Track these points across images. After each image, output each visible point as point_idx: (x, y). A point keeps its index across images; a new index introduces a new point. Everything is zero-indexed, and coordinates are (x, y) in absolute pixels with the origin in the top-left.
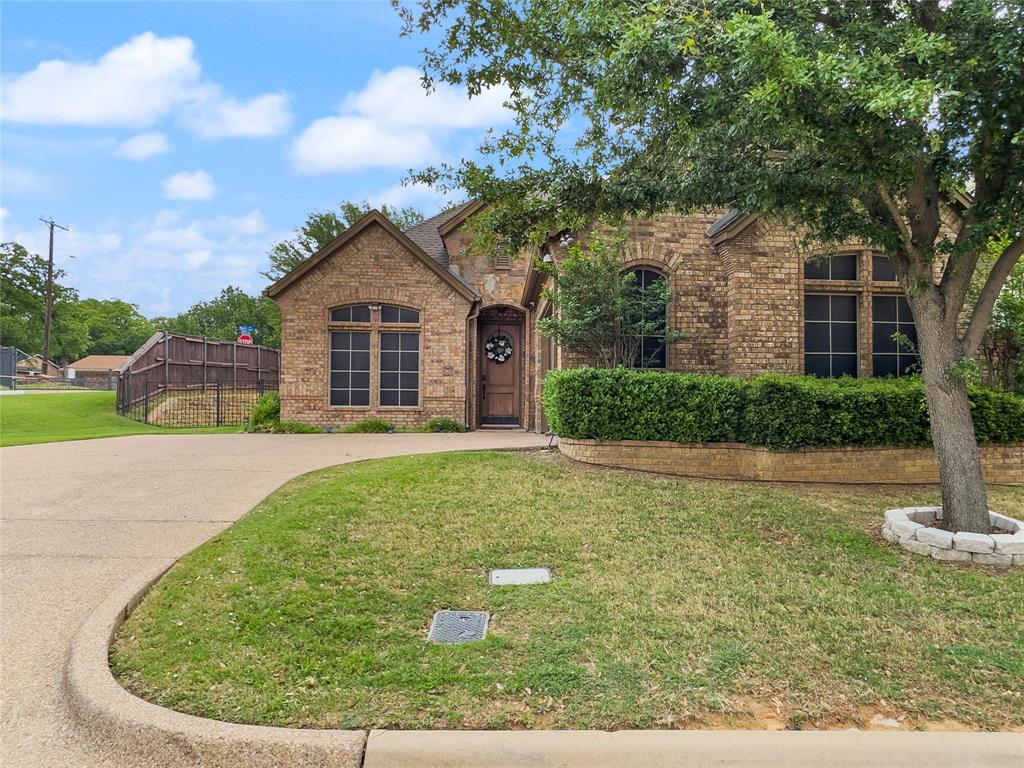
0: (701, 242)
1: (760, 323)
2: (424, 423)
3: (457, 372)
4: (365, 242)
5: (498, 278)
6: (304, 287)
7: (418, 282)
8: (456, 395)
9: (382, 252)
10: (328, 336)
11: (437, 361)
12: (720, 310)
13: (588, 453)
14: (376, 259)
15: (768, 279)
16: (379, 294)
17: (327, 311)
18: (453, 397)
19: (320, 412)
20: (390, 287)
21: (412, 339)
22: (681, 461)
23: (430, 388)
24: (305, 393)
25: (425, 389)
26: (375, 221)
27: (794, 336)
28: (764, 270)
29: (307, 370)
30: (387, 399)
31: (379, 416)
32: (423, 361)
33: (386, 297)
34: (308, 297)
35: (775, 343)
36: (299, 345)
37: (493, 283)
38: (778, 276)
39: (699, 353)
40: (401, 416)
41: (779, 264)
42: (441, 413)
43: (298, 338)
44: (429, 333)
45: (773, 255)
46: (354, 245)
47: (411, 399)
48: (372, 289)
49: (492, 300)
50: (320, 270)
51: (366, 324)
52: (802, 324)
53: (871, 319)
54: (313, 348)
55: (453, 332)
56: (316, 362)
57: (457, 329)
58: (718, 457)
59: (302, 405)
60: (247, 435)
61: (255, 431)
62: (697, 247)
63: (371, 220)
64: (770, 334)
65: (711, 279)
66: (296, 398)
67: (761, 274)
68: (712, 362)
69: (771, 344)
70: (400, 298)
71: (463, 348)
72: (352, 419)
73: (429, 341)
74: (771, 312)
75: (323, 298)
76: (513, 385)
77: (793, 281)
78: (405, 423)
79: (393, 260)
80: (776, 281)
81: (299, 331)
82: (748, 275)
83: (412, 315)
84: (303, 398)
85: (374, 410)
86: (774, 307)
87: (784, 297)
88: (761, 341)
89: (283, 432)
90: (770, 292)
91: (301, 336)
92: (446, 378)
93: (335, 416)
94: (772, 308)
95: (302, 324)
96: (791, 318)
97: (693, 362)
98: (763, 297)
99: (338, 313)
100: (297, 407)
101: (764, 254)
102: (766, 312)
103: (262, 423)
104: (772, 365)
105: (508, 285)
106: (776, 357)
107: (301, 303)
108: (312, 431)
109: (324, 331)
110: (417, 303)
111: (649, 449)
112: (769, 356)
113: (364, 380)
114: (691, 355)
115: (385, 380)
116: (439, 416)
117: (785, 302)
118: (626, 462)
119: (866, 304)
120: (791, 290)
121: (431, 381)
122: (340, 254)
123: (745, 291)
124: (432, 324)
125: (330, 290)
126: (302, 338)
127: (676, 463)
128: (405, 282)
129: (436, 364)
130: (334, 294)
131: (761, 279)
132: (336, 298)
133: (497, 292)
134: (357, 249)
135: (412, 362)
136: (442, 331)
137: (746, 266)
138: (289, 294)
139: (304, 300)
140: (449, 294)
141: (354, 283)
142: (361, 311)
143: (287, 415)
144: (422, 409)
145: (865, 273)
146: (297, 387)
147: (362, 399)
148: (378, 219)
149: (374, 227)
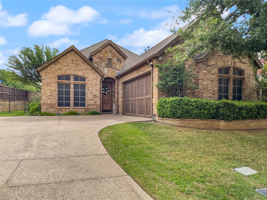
0: (193, 62)
1: (208, 85)
2: (88, 112)
3: (97, 97)
4: (69, 55)
5: (108, 69)
6: (49, 69)
7: (86, 69)
8: (97, 104)
9: (75, 59)
10: (57, 85)
11: (92, 93)
12: (197, 81)
13: (177, 123)
14: (73, 61)
15: (210, 73)
16: (74, 72)
17: (57, 76)
18: (96, 104)
19: (55, 109)
20: (77, 70)
21: (84, 86)
22: (201, 125)
23: (89, 102)
24: (49, 103)
25: (87, 102)
26: (73, 49)
27: (216, 89)
28: (210, 71)
29: (50, 95)
30: (76, 105)
31: (74, 110)
32: (87, 93)
33: (76, 73)
34: (50, 72)
35: (212, 91)
36: (47, 87)
37: (107, 70)
38: (213, 72)
39: (192, 93)
40: (80, 110)
41: (213, 69)
42: (93, 109)
43: (47, 85)
44: (89, 85)
45: (212, 66)
46: (65, 56)
47: (83, 105)
48: (71, 70)
49: (107, 75)
50: (54, 63)
51: (69, 81)
52: (218, 86)
53: (232, 85)
54: (52, 88)
55: (96, 85)
56: (53, 93)
57: (98, 84)
58: (209, 123)
59: (49, 106)
60: (29, 116)
61: (33, 115)
62: (192, 63)
63: (71, 48)
64: (211, 88)
65: (195, 72)
66: (47, 104)
67: (209, 71)
68: (195, 96)
69: (211, 91)
70: (80, 73)
71: (99, 90)
72: (65, 111)
73: (89, 87)
74: (211, 82)
75: (55, 72)
76: (109, 101)
77: (216, 74)
78: (82, 112)
79: (78, 62)
80: (212, 74)
81: (47, 83)
82: (206, 72)
83: (83, 79)
84: (49, 104)
85: (72, 108)
86: (212, 81)
87: (214, 78)
88: (209, 90)
89: (44, 115)
90: (211, 76)
91: (48, 84)
92: (94, 99)
93: (59, 110)
94: (211, 81)
95: (48, 81)
96: (215, 84)
97: (191, 96)
98: (209, 78)
99: (60, 77)
100: (47, 107)
101: (210, 66)
102: (210, 82)
103: (34, 112)
104: (211, 97)
105: (111, 71)
106: (212, 95)
107: (48, 74)
108: (53, 115)
109: (56, 83)
110: (85, 75)
111: (193, 121)
112: (211, 94)
113: (68, 99)
114: (190, 94)
115: (75, 99)
116: (92, 110)
117: (214, 80)
118: (187, 125)
119: (231, 81)
120: (215, 76)
121: (90, 99)
122: (61, 59)
123: (205, 76)
124: (90, 82)
125: (57, 70)
126: (48, 85)
127: (199, 125)
128: (82, 69)
129: (91, 94)
130: (59, 71)
131: (209, 73)
132: (60, 73)
133: (108, 73)
134: (66, 57)
135: (84, 94)
136: (93, 84)
137: (205, 69)
138: (44, 70)
139: (49, 73)
140: (95, 73)
141: (65, 68)
142: (67, 77)
143: (43, 110)
144: (87, 108)
145: (231, 73)
146: (47, 101)
147: (68, 105)
148: (74, 49)
149: (72, 51)
